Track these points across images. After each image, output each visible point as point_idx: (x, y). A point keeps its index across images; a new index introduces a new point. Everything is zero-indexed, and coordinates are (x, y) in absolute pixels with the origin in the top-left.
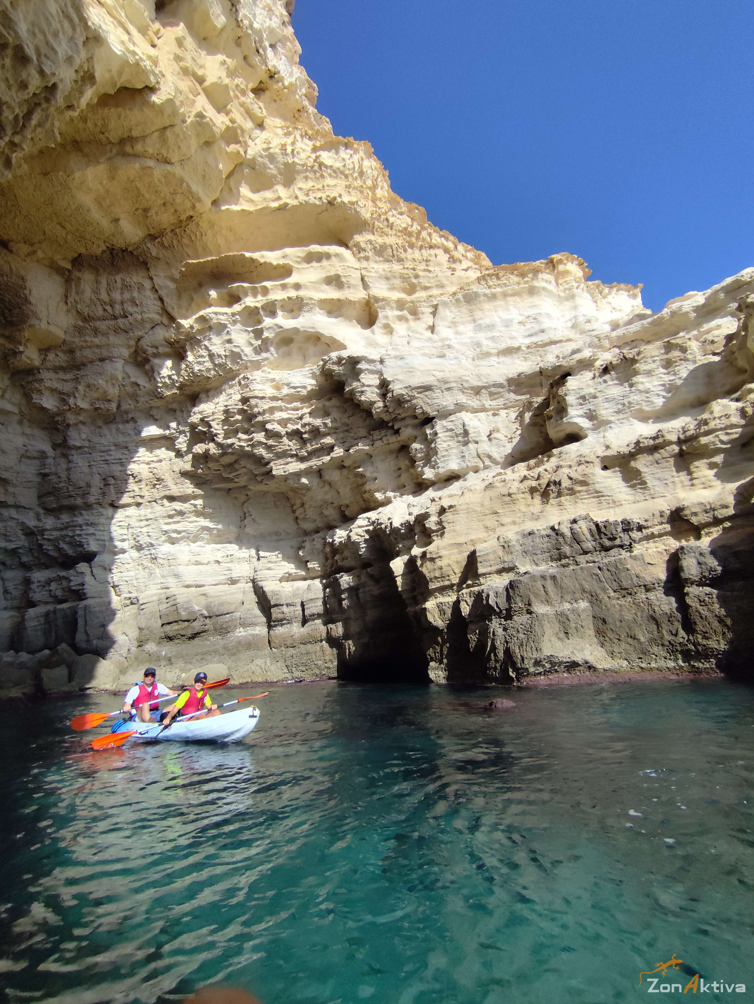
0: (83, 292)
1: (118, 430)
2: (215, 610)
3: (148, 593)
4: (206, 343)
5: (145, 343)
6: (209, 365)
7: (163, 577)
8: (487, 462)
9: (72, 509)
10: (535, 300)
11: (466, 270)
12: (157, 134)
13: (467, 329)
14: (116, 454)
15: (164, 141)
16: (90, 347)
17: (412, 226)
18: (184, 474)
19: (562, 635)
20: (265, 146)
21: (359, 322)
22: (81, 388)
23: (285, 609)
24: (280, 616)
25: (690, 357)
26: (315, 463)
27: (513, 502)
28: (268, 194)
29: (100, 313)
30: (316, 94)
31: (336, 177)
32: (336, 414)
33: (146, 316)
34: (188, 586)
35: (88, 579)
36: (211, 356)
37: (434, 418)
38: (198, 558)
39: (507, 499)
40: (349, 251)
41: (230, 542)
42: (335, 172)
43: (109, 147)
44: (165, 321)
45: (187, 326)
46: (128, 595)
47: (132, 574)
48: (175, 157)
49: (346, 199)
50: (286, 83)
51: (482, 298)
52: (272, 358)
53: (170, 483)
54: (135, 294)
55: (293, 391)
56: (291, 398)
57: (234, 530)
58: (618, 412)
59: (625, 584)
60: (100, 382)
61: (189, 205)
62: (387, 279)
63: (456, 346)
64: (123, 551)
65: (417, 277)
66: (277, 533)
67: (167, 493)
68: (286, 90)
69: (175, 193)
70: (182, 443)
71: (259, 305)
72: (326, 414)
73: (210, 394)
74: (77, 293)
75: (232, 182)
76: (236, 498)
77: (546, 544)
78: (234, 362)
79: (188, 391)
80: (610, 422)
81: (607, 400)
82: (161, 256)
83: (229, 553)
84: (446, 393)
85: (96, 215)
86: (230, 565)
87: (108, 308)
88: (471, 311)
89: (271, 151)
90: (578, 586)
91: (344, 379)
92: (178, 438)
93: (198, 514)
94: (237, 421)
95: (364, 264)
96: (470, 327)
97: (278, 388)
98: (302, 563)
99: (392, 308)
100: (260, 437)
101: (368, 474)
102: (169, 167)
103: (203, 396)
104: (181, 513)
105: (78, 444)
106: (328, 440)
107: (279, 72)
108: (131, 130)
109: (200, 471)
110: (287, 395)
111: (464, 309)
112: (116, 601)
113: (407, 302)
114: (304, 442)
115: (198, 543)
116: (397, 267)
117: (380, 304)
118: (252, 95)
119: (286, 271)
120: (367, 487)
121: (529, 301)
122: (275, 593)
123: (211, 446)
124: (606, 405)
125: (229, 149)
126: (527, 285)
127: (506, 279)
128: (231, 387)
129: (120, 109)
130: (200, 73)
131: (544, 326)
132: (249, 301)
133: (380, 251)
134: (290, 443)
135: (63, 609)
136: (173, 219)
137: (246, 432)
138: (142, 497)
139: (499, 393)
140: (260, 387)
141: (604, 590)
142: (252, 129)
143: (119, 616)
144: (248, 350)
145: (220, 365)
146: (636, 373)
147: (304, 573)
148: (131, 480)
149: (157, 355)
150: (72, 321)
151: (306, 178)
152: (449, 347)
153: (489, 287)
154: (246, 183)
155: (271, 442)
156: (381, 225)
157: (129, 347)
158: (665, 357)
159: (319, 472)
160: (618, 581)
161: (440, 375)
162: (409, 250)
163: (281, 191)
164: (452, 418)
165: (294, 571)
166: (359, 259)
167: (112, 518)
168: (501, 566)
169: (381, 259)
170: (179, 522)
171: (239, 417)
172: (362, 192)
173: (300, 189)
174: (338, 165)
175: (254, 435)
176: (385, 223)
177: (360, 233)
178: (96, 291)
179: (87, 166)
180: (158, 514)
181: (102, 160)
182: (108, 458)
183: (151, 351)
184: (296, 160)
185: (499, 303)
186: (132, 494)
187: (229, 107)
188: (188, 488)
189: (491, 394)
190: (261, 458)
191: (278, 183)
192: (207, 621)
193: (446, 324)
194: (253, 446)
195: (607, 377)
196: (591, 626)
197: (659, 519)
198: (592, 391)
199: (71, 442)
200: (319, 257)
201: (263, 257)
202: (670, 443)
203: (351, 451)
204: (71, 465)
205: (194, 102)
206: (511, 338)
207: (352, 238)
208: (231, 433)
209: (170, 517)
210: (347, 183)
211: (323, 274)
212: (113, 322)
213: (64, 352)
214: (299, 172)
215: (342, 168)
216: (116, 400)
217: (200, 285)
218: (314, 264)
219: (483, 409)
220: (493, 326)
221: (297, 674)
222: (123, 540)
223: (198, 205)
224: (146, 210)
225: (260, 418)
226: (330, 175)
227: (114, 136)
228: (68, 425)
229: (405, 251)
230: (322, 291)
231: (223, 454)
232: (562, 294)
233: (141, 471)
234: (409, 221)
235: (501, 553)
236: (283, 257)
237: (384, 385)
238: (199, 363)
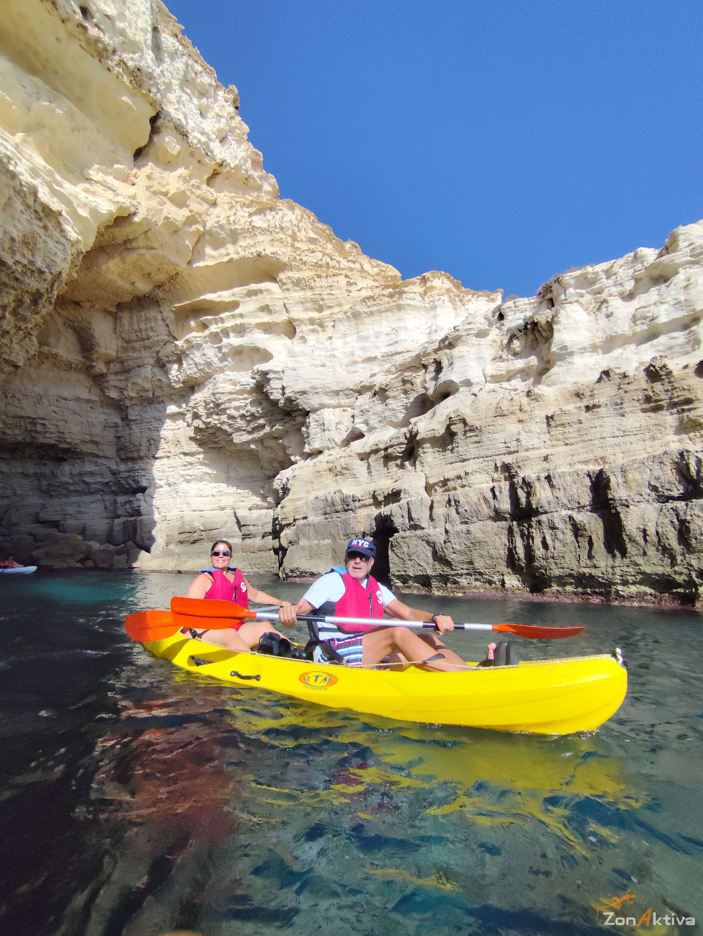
0: (124, 326)
1: (155, 408)
2: (207, 526)
3: (173, 514)
4: (192, 356)
5: (161, 355)
6: (195, 370)
7: (181, 504)
8: (334, 445)
9: (133, 459)
10: (402, 314)
11: (359, 290)
12: (143, 235)
13: (351, 339)
14: (155, 424)
15: (148, 238)
16: (132, 359)
17: (321, 260)
18: (191, 438)
19: (309, 557)
20: (216, 220)
21: (286, 335)
22: (129, 385)
23: (251, 528)
24: (248, 533)
25: (415, 388)
26: (257, 435)
27: (321, 476)
28: (223, 251)
29: (135, 337)
30: (262, 159)
31: (264, 234)
32: (265, 404)
33: (160, 338)
34: (194, 511)
35: (142, 503)
36: (195, 364)
37: (309, 412)
38: (201, 493)
39: (318, 474)
40: (277, 284)
41: (223, 482)
42: (263, 230)
43: (118, 247)
44: (171, 339)
45: (180, 345)
46: (164, 514)
47: (166, 501)
48: (156, 245)
49: (268, 252)
50: (232, 166)
51: (364, 315)
52: (230, 365)
53: (184, 443)
54: (153, 324)
55: (242, 387)
56: (241, 392)
57: (223, 475)
58: (380, 422)
59: (348, 532)
60: (139, 381)
61: (173, 268)
62: (302, 303)
63: (339, 355)
64: (161, 487)
65: (323, 300)
66: (251, 477)
67: (183, 451)
68: (233, 171)
69: (162, 264)
70: (189, 417)
71: (218, 330)
72: (260, 404)
73: (201, 386)
74: (121, 327)
75: (199, 246)
76: (225, 453)
77: (321, 504)
78: (209, 368)
79: (188, 384)
80: (376, 428)
81: (375, 414)
82: (165, 297)
83: (221, 490)
84: (315, 395)
85: (120, 283)
86: (220, 498)
87: (139, 334)
88: (357, 325)
89: (220, 223)
90: (328, 531)
91: (262, 383)
92: (186, 415)
93: (202, 464)
94: (211, 408)
95: (287, 294)
96: (355, 337)
97: (235, 384)
98: (264, 498)
99: (306, 324)
100: (224, 418)
101: (286, 444)
102: (154, 251)
103: (196, 388)
104: (191, 464)
105: (134, 418)
106: (262, 421)
107: (226, 160)
108: (128, 236)
109: (198, 437)
110: (239, 390)
111: (353, 323)
112: (157, 516)
113: (316, 320)
114: (249, 422)
115: (204, 483)
116: (309, 294)
117: (296, 323)
118: (205, 187)
119: (235, 305)
120: (287, 452)
121: (398, 314)
122: (244, 518)
123: (200, 422)
124: (374, 417)
125: (190, 230)
126: (395, 304)
127: (381, 300)
128: (210, 383)
129: (119, 228)
130: (164, 190)
131: (400, 338)
132: (214, 328)
133: (297, 283)
134: (242, 422)
135: (131, 521)
136: (166, 276)
137: (217, 414)
138: (170, 452)
139: (351, 394)
140: (222, 385)
141: (339, 534)
142: (208, 209)
143: (158, 526)
144: (216, 360)
145: (201, 370)
146: (388, 398)
147: (266, 504)
148: (162, 441)
149: (169, 362)
150: (120, 344)
151: (245, 237)
152: (334, 356)
153: (368, 307)
154: (209, 245)
155: (230, 422)
156: (297, 264)
157: (153, 357)
158: (403, 387)
159: (261, 441)
160: (345, 530)
161: (314, 382)
162: (318, 280)
163: (230, 248)
164: (318, 413)
165: (260, 503)
166: (283, 290)
167: (153, 466)
168: (302, 516)
169: (299, 288)
170: (190, 469)
171: (212, 405)
172: (282, 242)
173: (241, 246)
174: (265, 225)
175: (222, 416)
176: (300, 262)
177: (283, 271)
178: (131, 324)
179: (109, 261)
180: (178, 464)
181: (116, 255)
182: (150, 427)
183: (165, 359)
184: (237, 227)
185: (376, 318)
186: (164, 450)
187: (188, 202)
188: (194, 447)
189: (346, 395)
190: (226, 431)
191: (228, 243)
192: (203, 533)
193: (339, 336)
194: (221, 424)
195: (374, 399)
196: (330, 554)
197: (369, 496)
198: (367, 407)
199: (130, 417)
200: (255, 293)
201: (220, 296)
202: (381, 450)
203: (274, 429)
204: (132, 431)
205: (162, 210)
206: (376, 348)
207: (278, 276)
208: (209, 415)
209: (185, 466)
210: (271, 238)
211: (258, 305)
212: (141, 343)
213: (119, 363)
214: (240, 234)
215: (267, 228)
216: (151, 390)
217: (187, 317)
218: (253, 298)
219: (339, 406)
220: (368, 337)
221: (256, 570)
222: (161, 480)
223: (177, 268)
224: (149, 274)
225: (223, 406)
226: (260, 233)
227: (120, 241)
228: (127, 407)
229: (315, 281)
230: (258, 317)
231: (207, 428)
232: (427, 305)
233: (168, 435)
234: (320, 255)
235: (305, 508)
236: (233, 295)
237: (283, 388)
238: (189, 368)
